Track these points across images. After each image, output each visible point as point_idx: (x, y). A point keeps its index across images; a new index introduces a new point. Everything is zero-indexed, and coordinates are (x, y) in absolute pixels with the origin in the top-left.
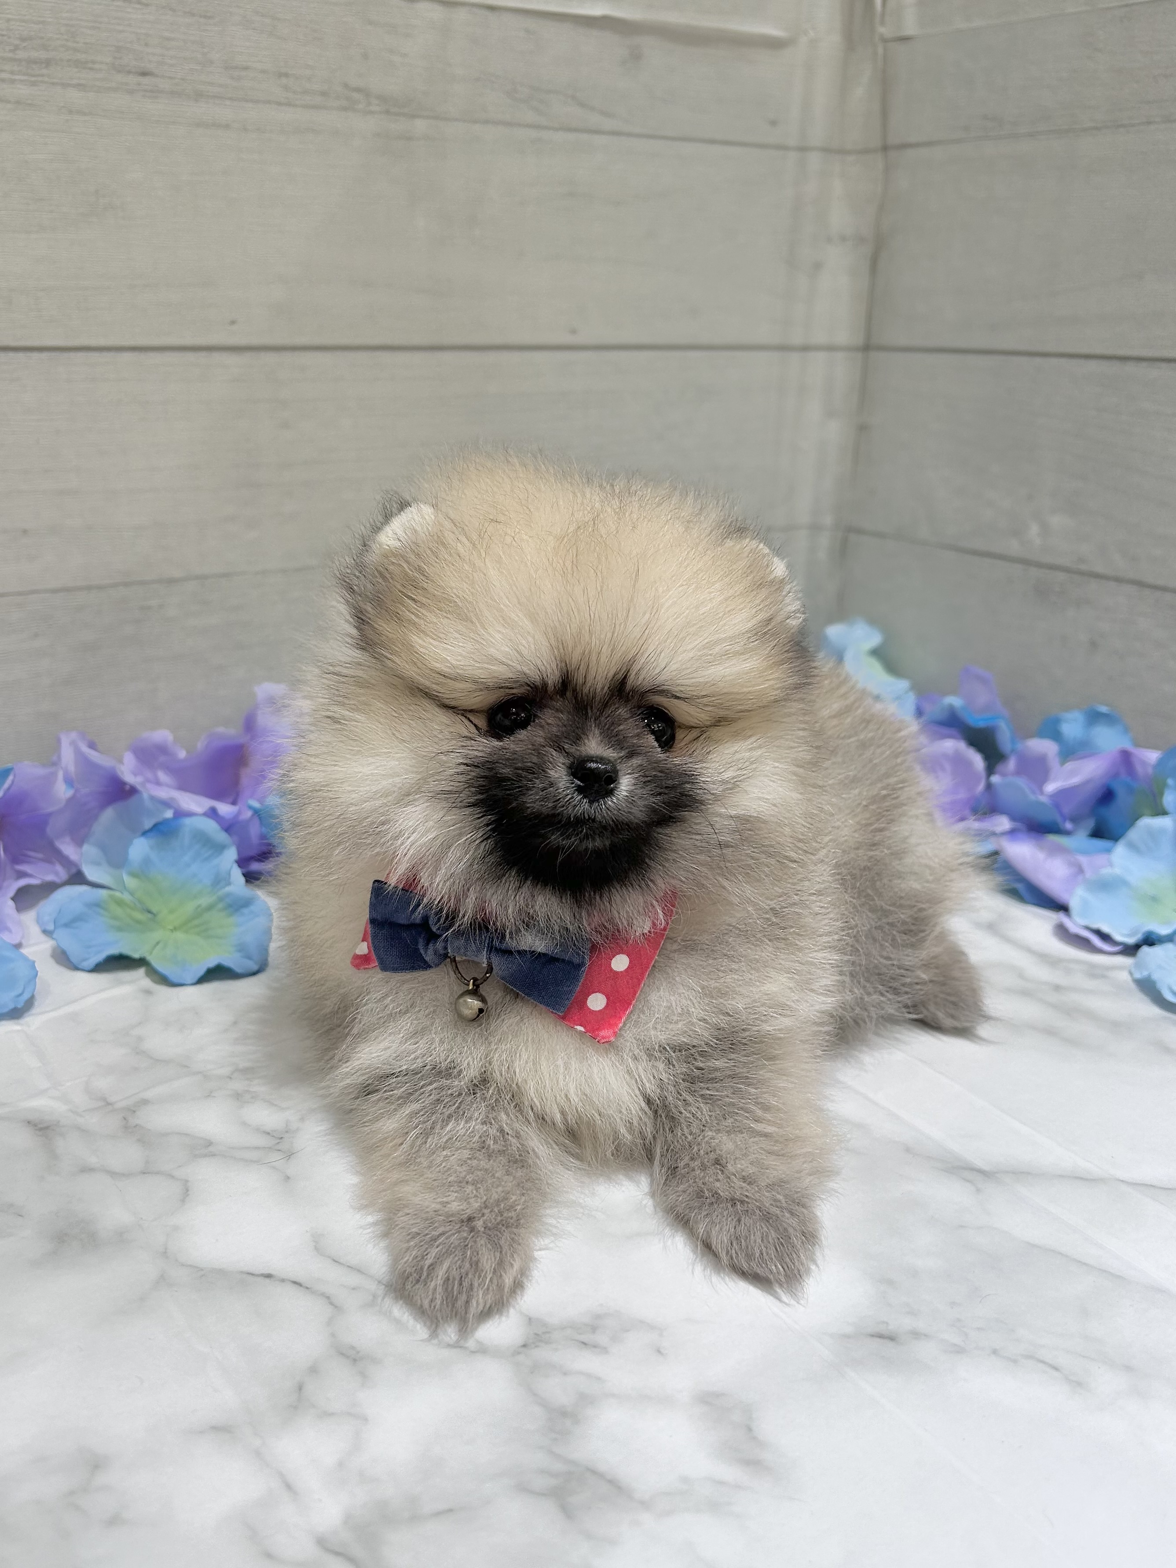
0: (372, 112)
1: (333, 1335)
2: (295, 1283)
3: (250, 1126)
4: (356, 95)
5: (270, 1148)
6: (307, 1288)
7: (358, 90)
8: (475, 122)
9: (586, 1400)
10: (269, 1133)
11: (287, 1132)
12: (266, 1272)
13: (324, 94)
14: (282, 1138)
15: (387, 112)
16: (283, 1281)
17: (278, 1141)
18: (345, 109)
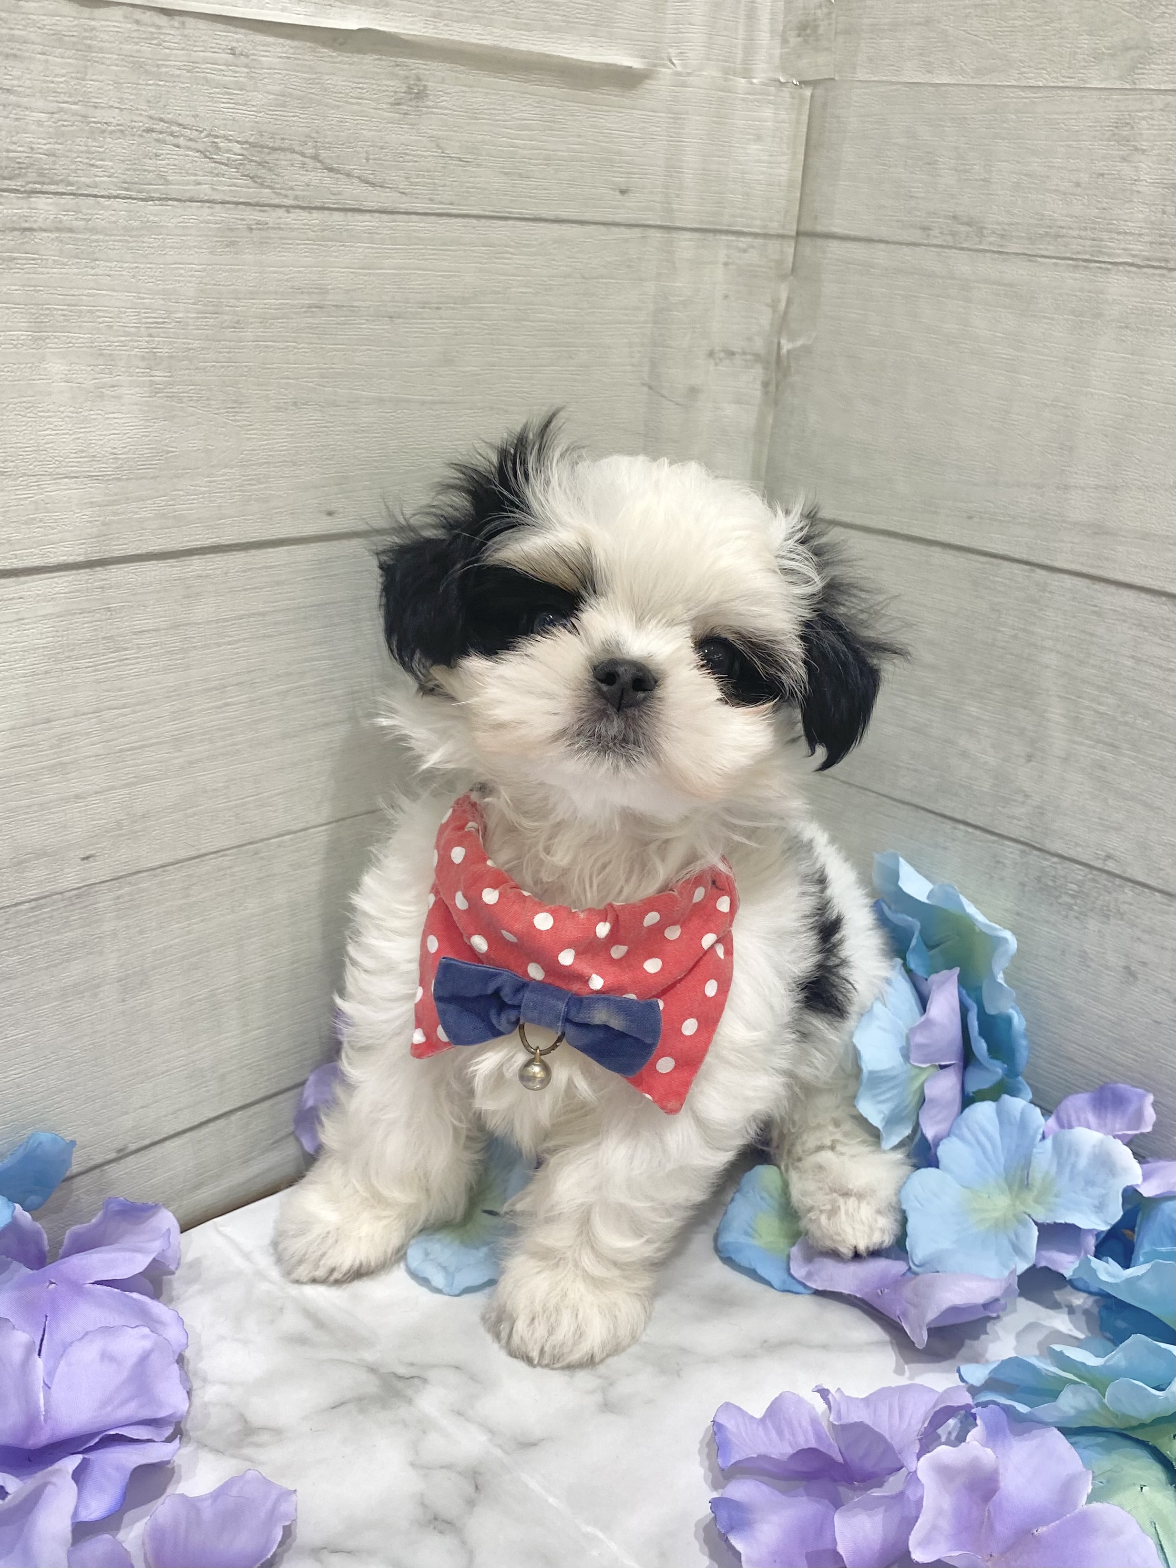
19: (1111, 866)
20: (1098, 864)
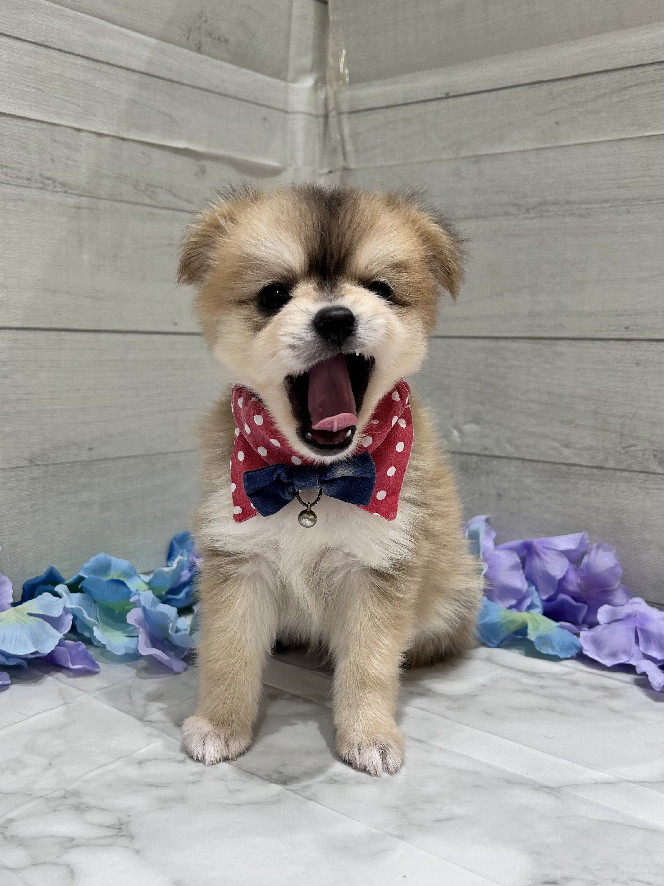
0: (57, 192)
3: (94, 824)
4: (48, 182)
5: (116, 835)
7: (49, 178)
8: (116, 201)
10: (109, 827)
11: (122, 824)
13: (28, 179)
14: (120, 828)
15: (66, 192)
17: (119, 830)
18: (41, 189)
19: (487, 453)
20: (482, 453)
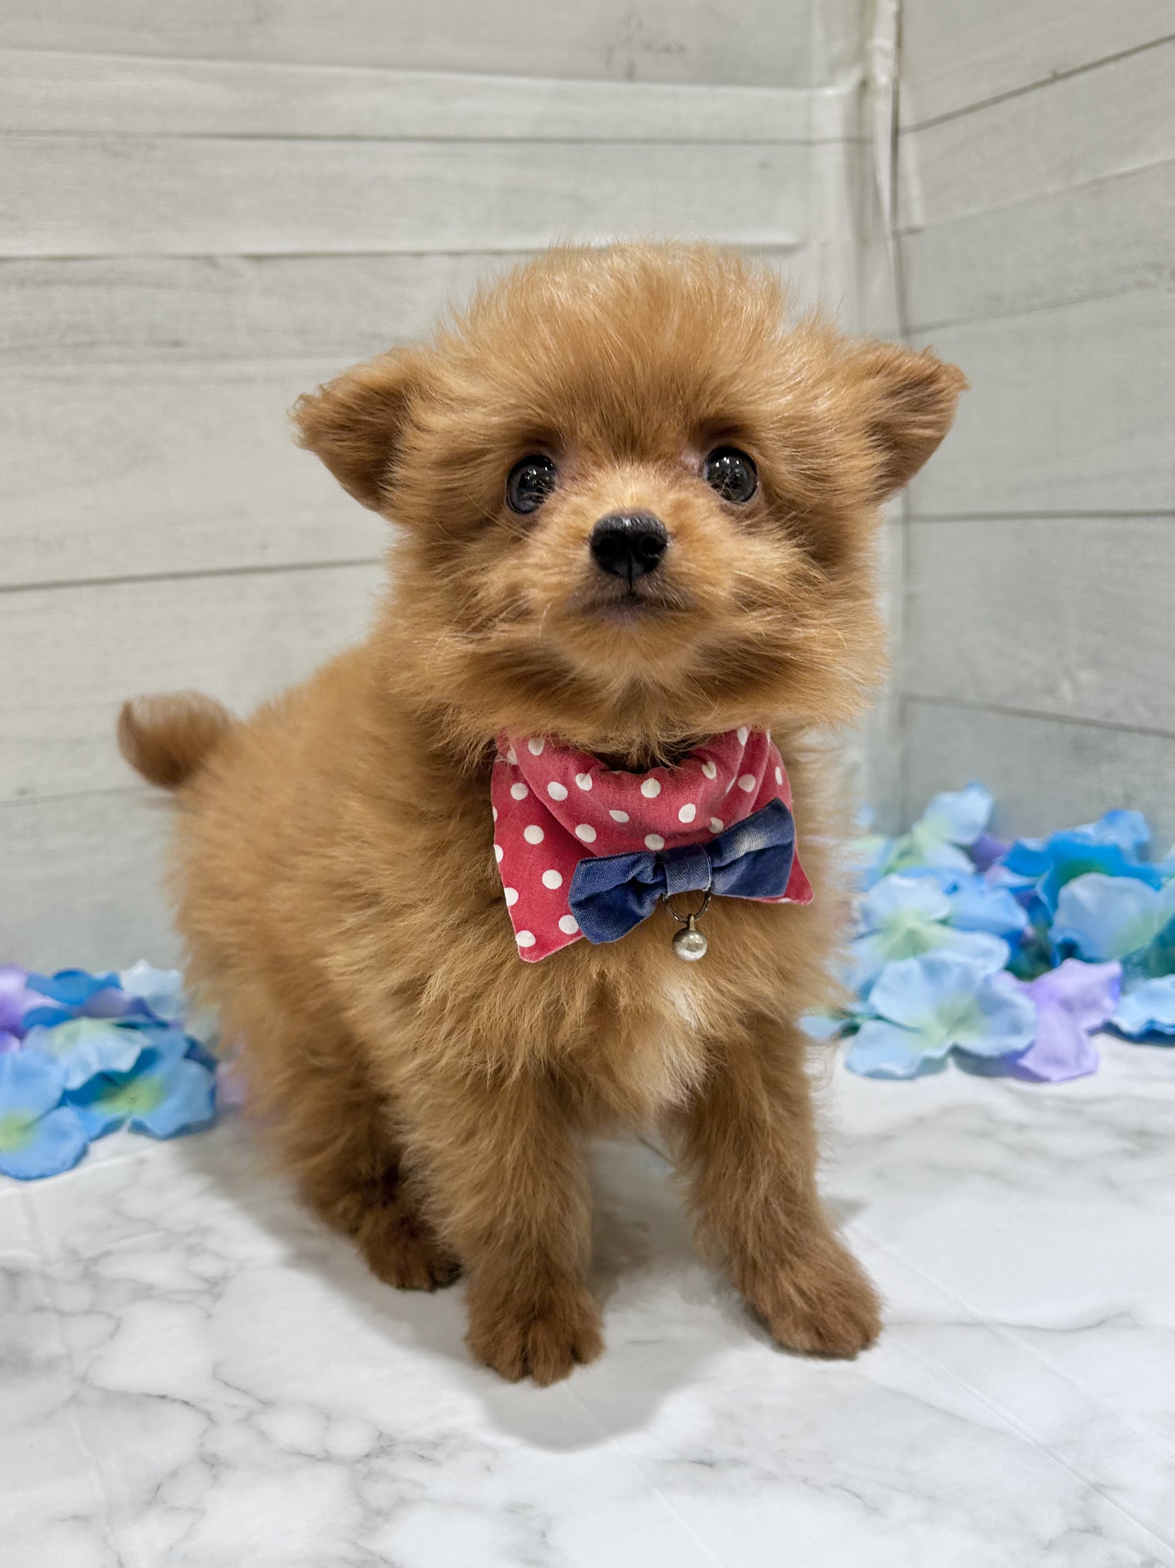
1: (202, 1445)
2: (186, 1403)
5: (203, 1291)
6: (193, 1406)
9: (403, 1502)
10: (207, 1280)
11: (223, 1278)
12: (162, 1393)
14: (216, 1283)
16: (174, 1400)
17: (213, 1286)
19: (1111, 721)
20: (1103, 721)
